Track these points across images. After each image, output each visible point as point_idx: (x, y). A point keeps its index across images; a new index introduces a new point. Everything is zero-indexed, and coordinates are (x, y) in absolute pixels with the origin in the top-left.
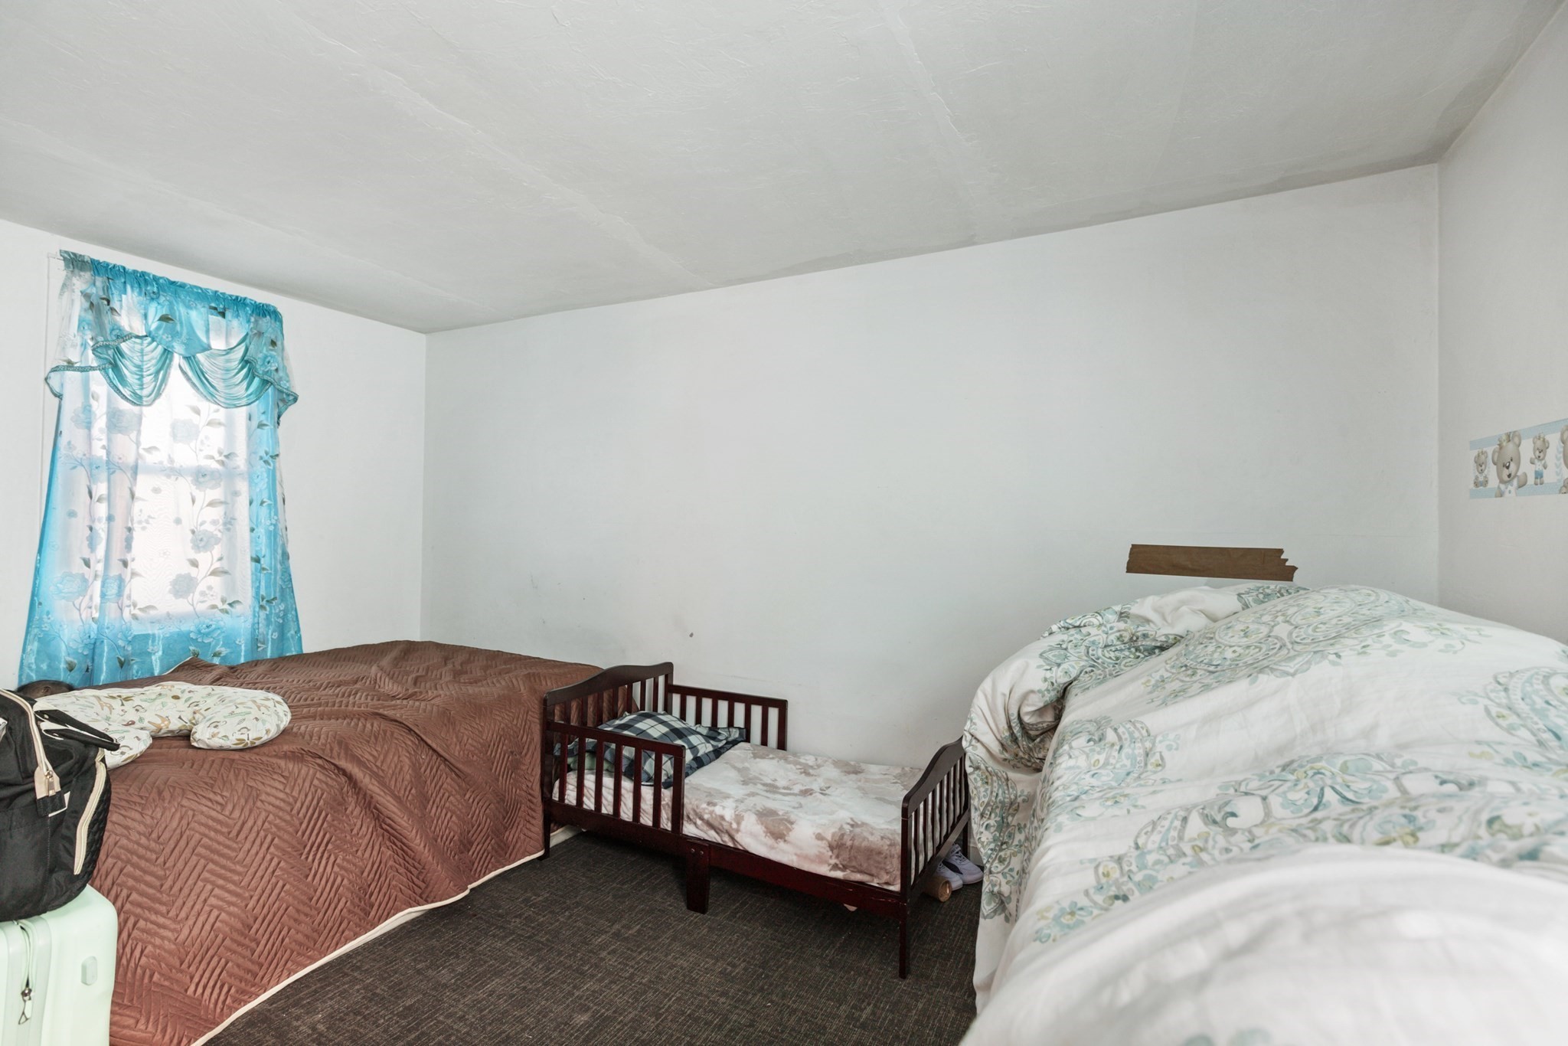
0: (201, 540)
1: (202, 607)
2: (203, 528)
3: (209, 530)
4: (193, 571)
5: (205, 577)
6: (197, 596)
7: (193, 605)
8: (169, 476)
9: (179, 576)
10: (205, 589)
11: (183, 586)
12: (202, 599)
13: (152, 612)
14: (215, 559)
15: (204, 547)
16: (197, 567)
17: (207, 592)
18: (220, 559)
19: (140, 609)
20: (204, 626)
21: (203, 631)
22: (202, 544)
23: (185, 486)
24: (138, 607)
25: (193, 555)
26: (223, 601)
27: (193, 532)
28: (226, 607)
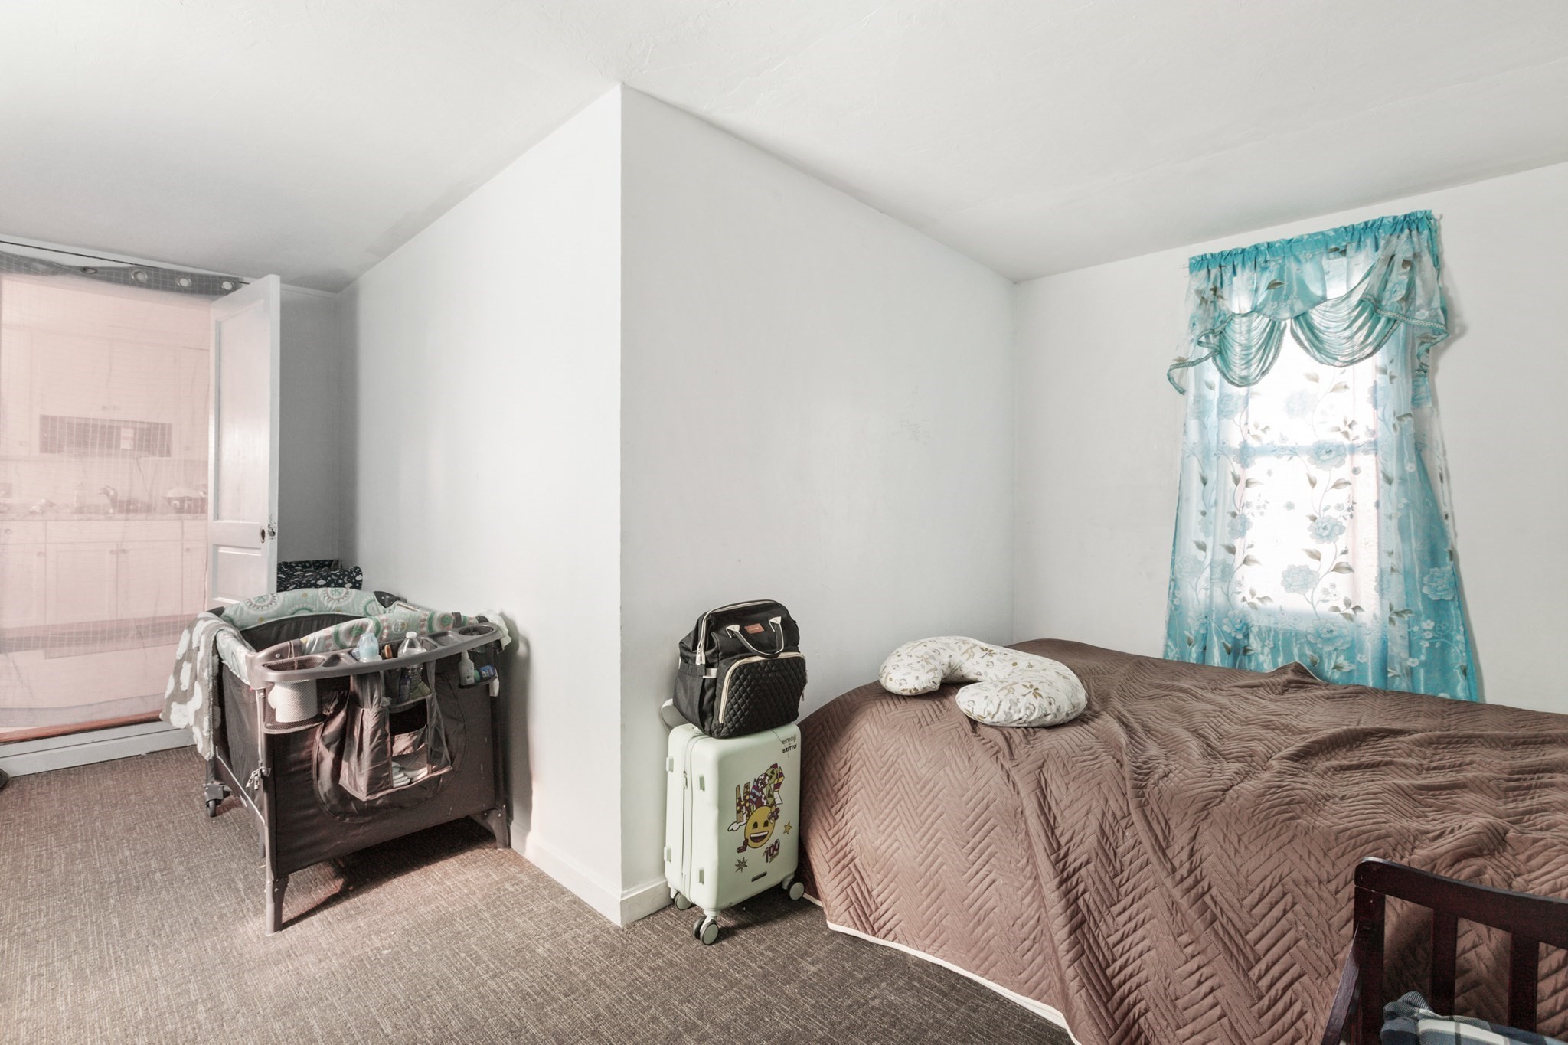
0: (1325, 528)
1: (1324, 608)
2: (1327, 513)
3: (1333, 516)
4: (1313, 564)
5: (1328, 572)
6: (1318, 594)
7: (1312, 603)
8: (1279, 457)
9: (1292, 568)
10: (1328, 587)
11: (1298, 579)
12: (1324, 597)
13: (1269, 604)
14: (1339, 552)
15: (1328, 536)
16: (1319, 559)
17: (1330, 590)
18: (1345, 552)
19: (1258, 598)
20: (1325, 630)
21: (1323, 636)
22: (1325, 533)
23: (1303, 466)
24: (1257, 596)
25: (1314, 545)
26: (1347, 603)
27: (1314, 519)
28: (1350, 611)
